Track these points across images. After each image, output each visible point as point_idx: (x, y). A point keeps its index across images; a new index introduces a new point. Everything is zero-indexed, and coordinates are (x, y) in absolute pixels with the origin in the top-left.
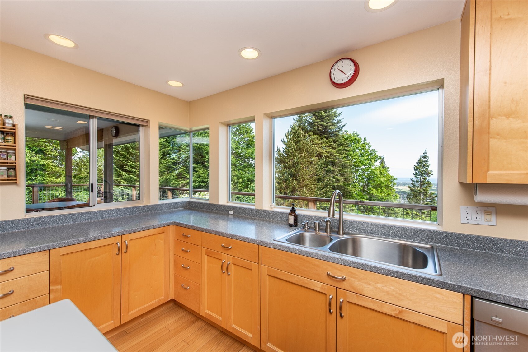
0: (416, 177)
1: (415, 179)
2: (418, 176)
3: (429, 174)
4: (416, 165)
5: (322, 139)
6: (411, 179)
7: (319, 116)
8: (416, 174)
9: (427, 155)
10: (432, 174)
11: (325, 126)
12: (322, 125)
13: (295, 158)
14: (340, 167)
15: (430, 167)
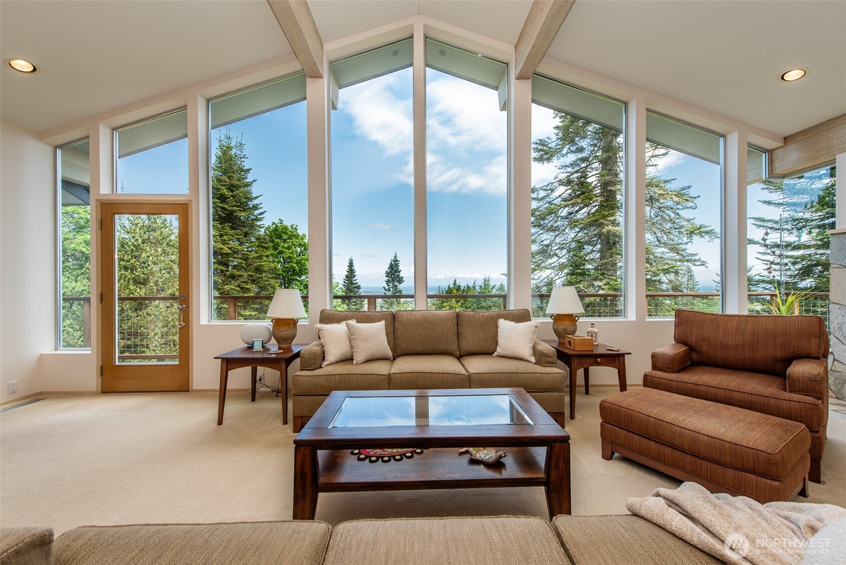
0: (388, 285)
1: (387, 287)
2: (390, 284)
3: (400, 280)
4: (387, 270)
5: (223, 228)
6: (384, 288)
7: (218, 194)
8: (388, 282)
9: (398, 258)
10: (403, 281)
11: (229, 210)
12: (222, 208)
13: (144, 255)
14: (253, 270)
15: (401, 273)
